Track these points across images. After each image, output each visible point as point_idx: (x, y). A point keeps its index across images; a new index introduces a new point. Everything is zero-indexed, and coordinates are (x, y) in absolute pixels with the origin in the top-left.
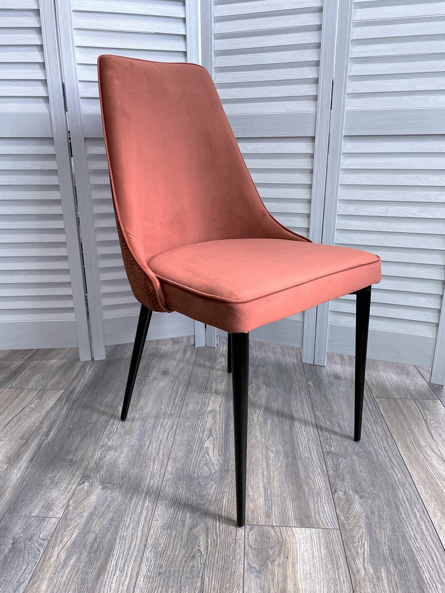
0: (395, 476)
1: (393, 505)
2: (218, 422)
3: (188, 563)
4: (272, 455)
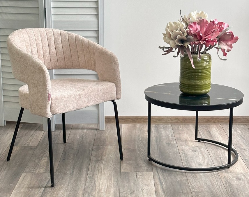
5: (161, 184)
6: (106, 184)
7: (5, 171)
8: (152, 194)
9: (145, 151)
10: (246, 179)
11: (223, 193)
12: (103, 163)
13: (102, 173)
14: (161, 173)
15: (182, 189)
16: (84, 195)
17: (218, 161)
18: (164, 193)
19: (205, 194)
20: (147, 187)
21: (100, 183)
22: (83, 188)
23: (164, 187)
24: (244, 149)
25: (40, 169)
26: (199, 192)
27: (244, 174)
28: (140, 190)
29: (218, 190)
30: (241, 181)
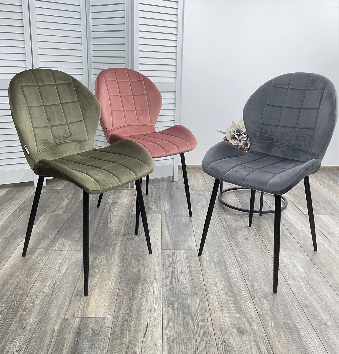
2: (184, 266)
3: (187, 333)
5: (168, 225)
6: (118, 226)
7: (27, 212)
8: (158, 235)
9: (156, 194)
10: (243, 221)
11: (223, 235)
12: (118, 205)
13: (116, 214)
14: (168, 215)
15: (186, 231)
16: (95, 236)
18: (169, 234)
20: (154, 229)
21: (112, 224)
22: (95, 229)
23: (170, 229)
25: (59, 210)
27: (241, 216)
30: (239, 223)
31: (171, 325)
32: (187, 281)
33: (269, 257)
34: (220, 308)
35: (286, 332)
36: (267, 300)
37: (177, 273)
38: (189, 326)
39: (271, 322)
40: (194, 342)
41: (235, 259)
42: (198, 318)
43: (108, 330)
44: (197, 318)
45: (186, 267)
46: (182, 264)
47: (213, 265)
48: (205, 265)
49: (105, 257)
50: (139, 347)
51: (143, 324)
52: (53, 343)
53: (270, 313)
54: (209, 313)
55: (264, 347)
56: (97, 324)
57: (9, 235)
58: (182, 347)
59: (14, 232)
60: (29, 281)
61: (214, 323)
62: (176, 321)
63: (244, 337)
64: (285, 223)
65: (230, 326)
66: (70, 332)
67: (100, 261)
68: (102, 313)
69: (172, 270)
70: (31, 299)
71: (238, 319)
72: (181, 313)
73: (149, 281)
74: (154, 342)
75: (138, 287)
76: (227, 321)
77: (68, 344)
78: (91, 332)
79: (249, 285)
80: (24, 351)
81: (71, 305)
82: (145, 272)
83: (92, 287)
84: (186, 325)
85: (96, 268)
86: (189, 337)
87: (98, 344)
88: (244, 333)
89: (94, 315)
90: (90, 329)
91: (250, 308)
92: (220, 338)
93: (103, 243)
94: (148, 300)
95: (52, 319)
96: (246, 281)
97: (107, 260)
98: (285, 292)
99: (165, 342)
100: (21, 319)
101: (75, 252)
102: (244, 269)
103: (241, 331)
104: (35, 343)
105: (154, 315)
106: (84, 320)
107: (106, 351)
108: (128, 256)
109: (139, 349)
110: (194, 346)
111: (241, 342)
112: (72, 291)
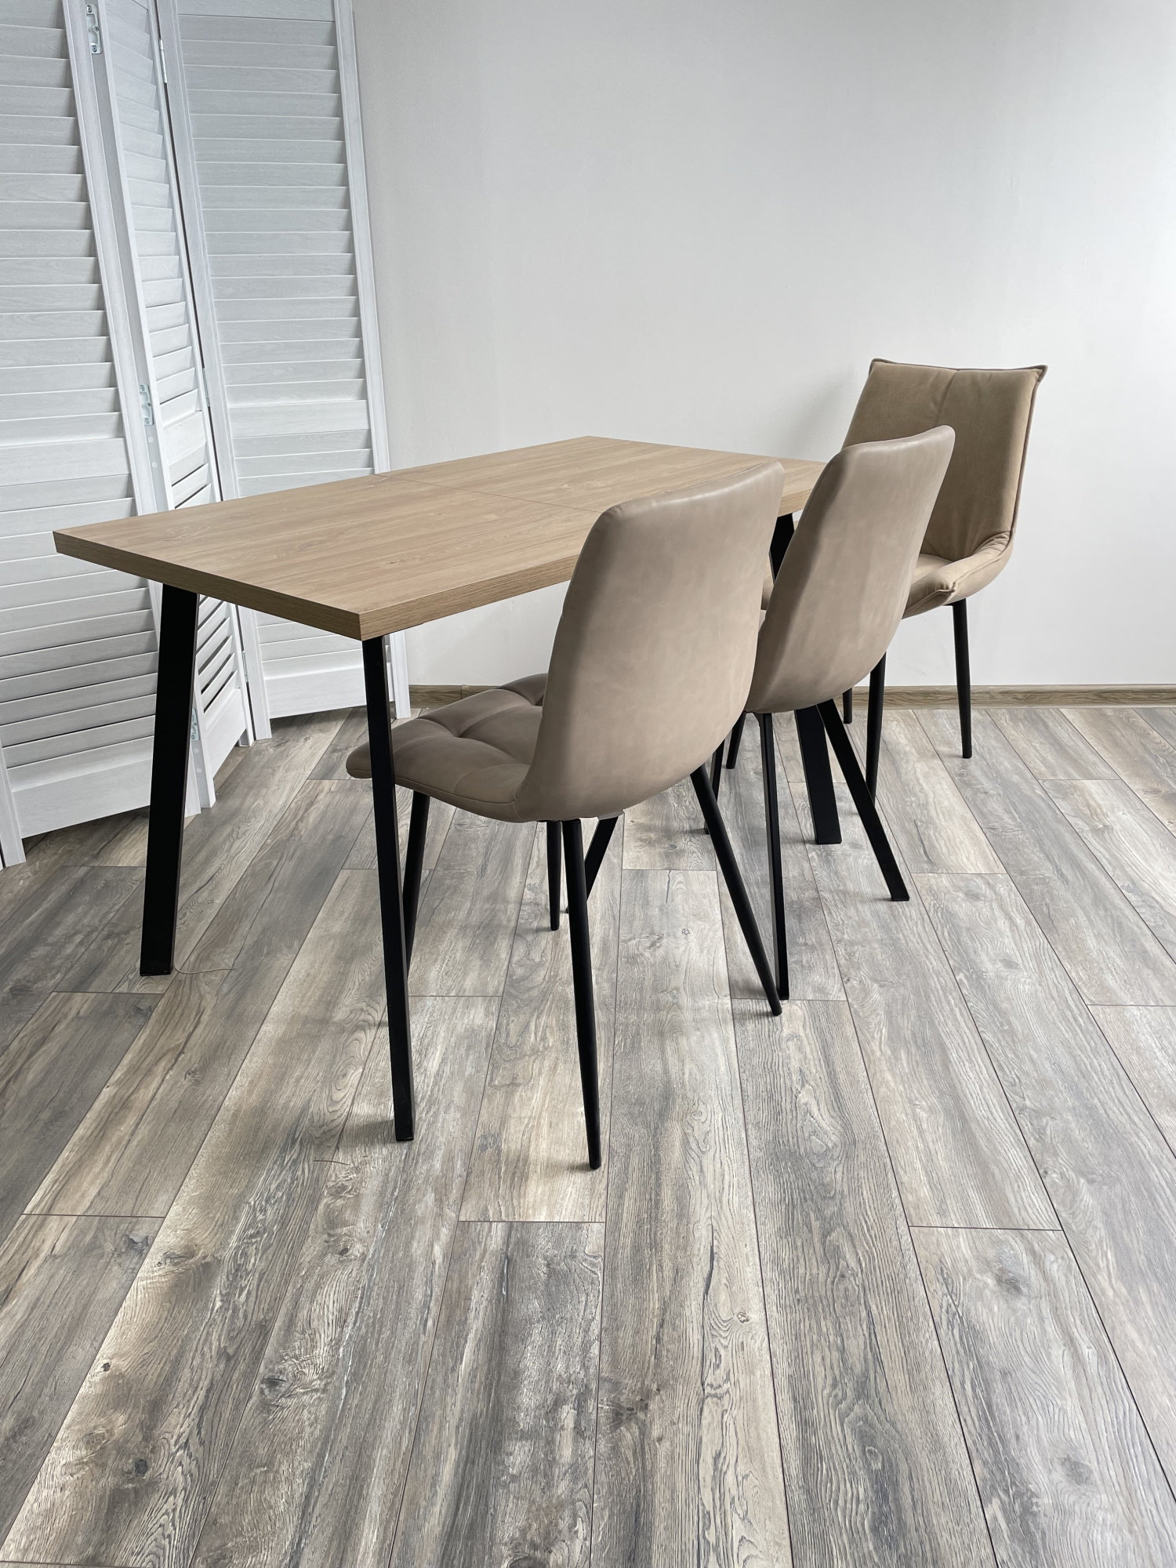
0: (1143, 1147)
1: (1145, 1194)
2: (810, 1056)
3: (837, 1285)
4: (923, 1115)
8: (713, 949)
10: (994, 897)
11: (929, 947)
16: (515, 947)
17: (907, 832)
19: (875, 949)
20: (700, 923)
22: (511, 925)
24: (986, 793)
26: (857, 944)
27: (987, 877)
28: (679, 933)
29: (911, 937)
30: (980, 904)
31: (786, 1254)
32: (822, 1110)
33: (1091, 1029)
34: (938, 1204)
35: (1156, 1291)
36: (1091, 1182)
37: (788, 1082)
38: (842, 1261)
39: (1106, 1257)
40: (864, 1314)
41: (976, 1035)
42: (871, 1236)
43: (594, 1265)
44: (864, 1235)
45: (817, 1062)
46: (800, 1049)
47: (903, 1055)
48: (878, 1054)
49: (554, 1022)
50: (695, 1323)
51: (699, 1250)
52: (437, 1300)
53: (1100, 1225)
54: (901, 1222)
55: (1086, 1339)
56: (558, 1242)
57: (251, 943)
58: (826, 1326)
59: (264, 931)
60: (334, 1098)
61: (921, 1253)
62: (799, 1244)
63: (1021, 1304)
64: (1142, 906)
65: (973, 1263)
66: (480, 1268)
67: (540, 1034)
68: (569, 1210)
69: (770, 1069)
70: (349, 1157)
71: (997, 1243)
72: (812, 1215)
73: (702, 1108)
74: (737, 1311)
75: (668, 1124)
76: (961, 1248)
77: (482, 1306)
78: (545, 1269)
79: (1027, 1128)
80: (355, 1323)
81: (472, 1179)
82: (687, 1076)
83: (528, 1124)
84: (832, 1255)
85: (533, 1058)
86: (847, 1298)
87: (570, 1307)
88: (1018, 1289)
89: (544, 1213)
90: (541, 1261)
91: (1033, 1206)
92: (945, 1305)
93: (542, 973)
94: (705, 1169)
95: (423, 1223)
96: (1015, 1113)
97: (563, 1030)
98: (1147, 1156)
99: (773, 1310)
100: (333, 1222)
101: (462, 1002)
102: (1008, 1072)
103: (1011, 1285)
104: (383, 1298)
105: (730, 1220)
106: (517, 1230)
107: (597, 1332)
108: (626, 1018)
109: (695, 1330)
110: (865, 1327)
111: (1012, 1319)
112: (470, 1135)
